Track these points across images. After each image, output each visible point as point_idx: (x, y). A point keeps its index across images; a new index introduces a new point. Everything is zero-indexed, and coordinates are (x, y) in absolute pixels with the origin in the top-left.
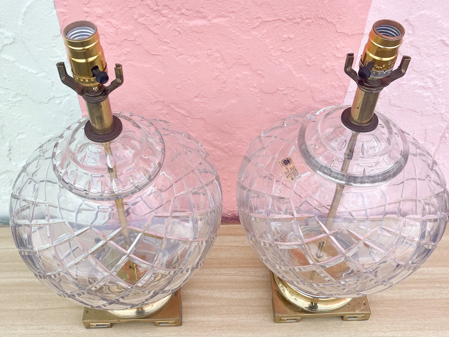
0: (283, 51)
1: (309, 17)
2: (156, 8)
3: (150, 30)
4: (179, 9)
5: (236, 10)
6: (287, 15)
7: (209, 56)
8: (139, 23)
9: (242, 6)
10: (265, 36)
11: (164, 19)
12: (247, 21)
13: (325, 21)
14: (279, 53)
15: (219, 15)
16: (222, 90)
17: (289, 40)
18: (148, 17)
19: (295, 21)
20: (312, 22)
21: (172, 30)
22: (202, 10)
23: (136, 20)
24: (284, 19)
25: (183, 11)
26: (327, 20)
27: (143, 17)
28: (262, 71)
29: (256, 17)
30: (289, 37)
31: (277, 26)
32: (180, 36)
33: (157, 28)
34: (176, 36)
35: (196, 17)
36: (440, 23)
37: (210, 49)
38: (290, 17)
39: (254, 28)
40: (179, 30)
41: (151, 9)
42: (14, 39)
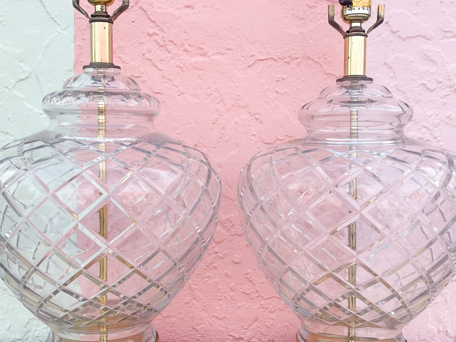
0: (278, 93)
1: (298, 56)
2: (162, 43)
3: (155, 66)
4: (182, 45)
5: (232, 47)
6: (278, 54)
7: (209, 95)
8: (146, 58)
9: (238, 43)
10: (260, 75)
11: (169, 55)
12: (242, 59)
13: (313, 62)
14: (275, 95)
15: (218, 52)
16: (221, 137)
17: (283, 81)
18: (155, 52)
19: (285, 60)
20: (301, 62)
21: (176, 66)
22: (202, 46)
23: (144, 55)
24: (276, 58)
25: (186, 46)
26: (314, 60)
27: (150, 52)
28: (260, 114)
29: (250, 55)
30: (282, 77)
31: (270, 66)
32: (182, 73)
33: (162, 64)
34: (179, 73)
35: (197, 54)
36: (416, 66)
37: (209, 88)
38: (281, 56)
39: (250, 66)
40: (181, 66)
41: (158, 44)
42: (30, 73)
